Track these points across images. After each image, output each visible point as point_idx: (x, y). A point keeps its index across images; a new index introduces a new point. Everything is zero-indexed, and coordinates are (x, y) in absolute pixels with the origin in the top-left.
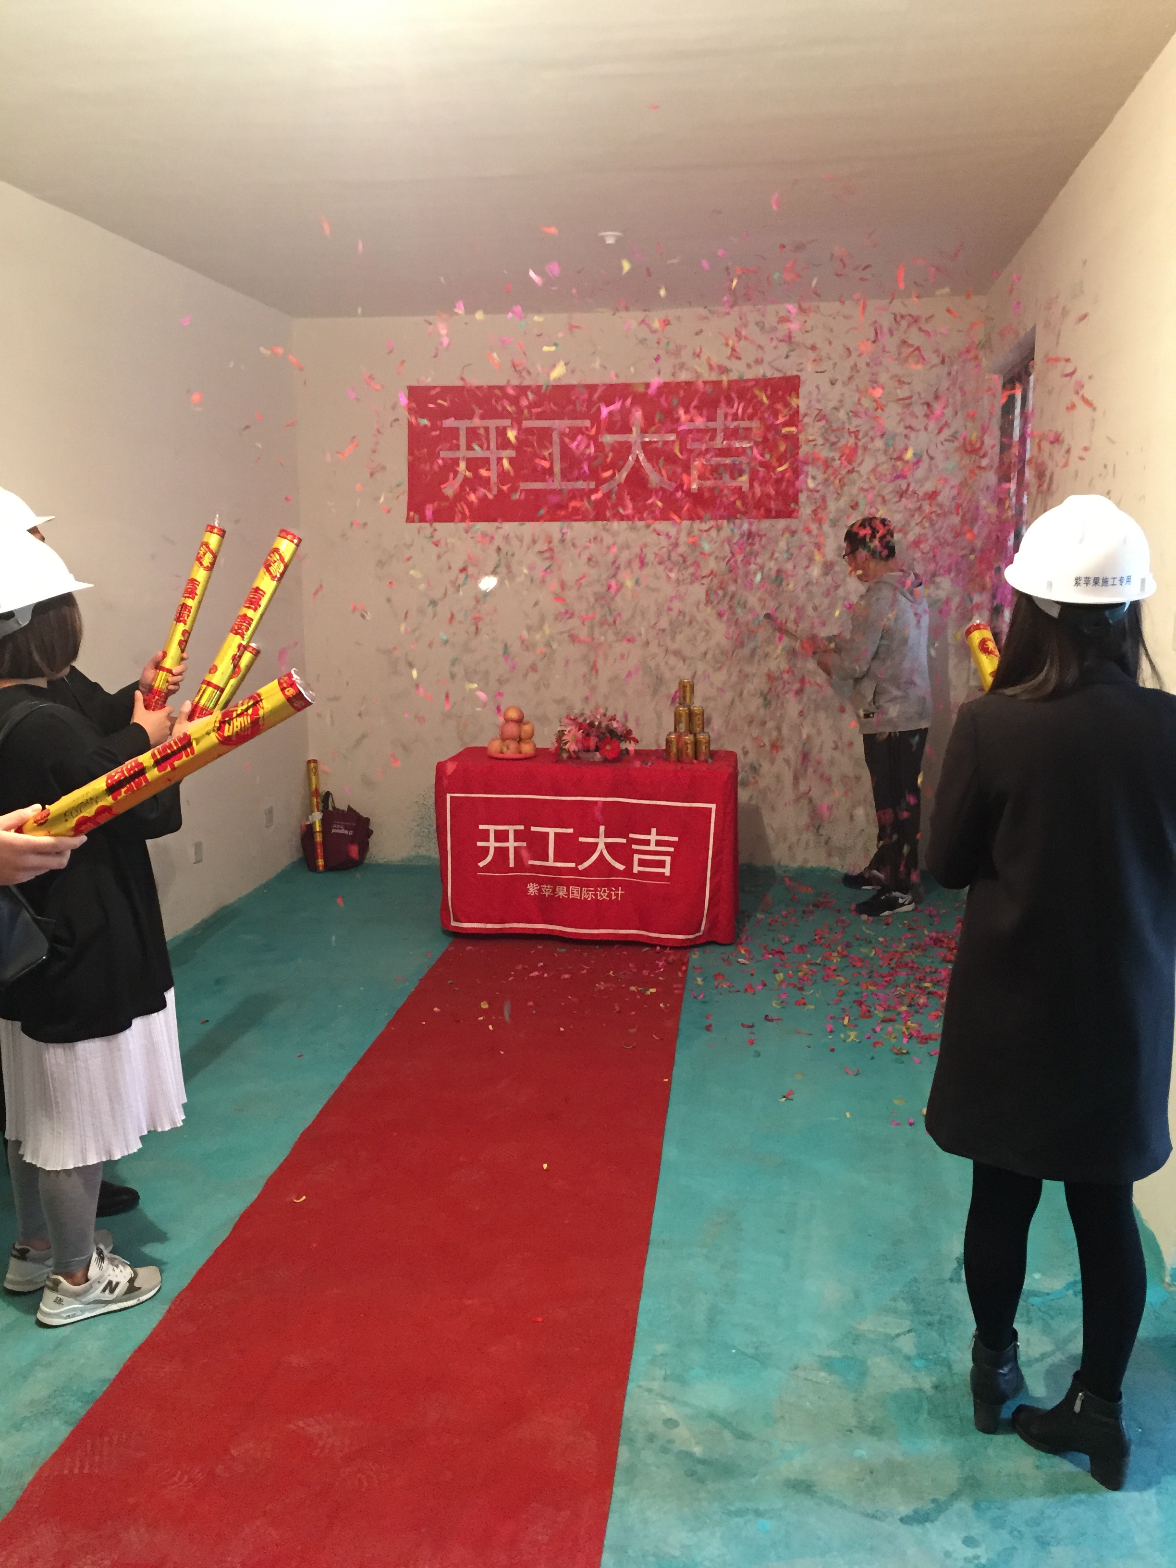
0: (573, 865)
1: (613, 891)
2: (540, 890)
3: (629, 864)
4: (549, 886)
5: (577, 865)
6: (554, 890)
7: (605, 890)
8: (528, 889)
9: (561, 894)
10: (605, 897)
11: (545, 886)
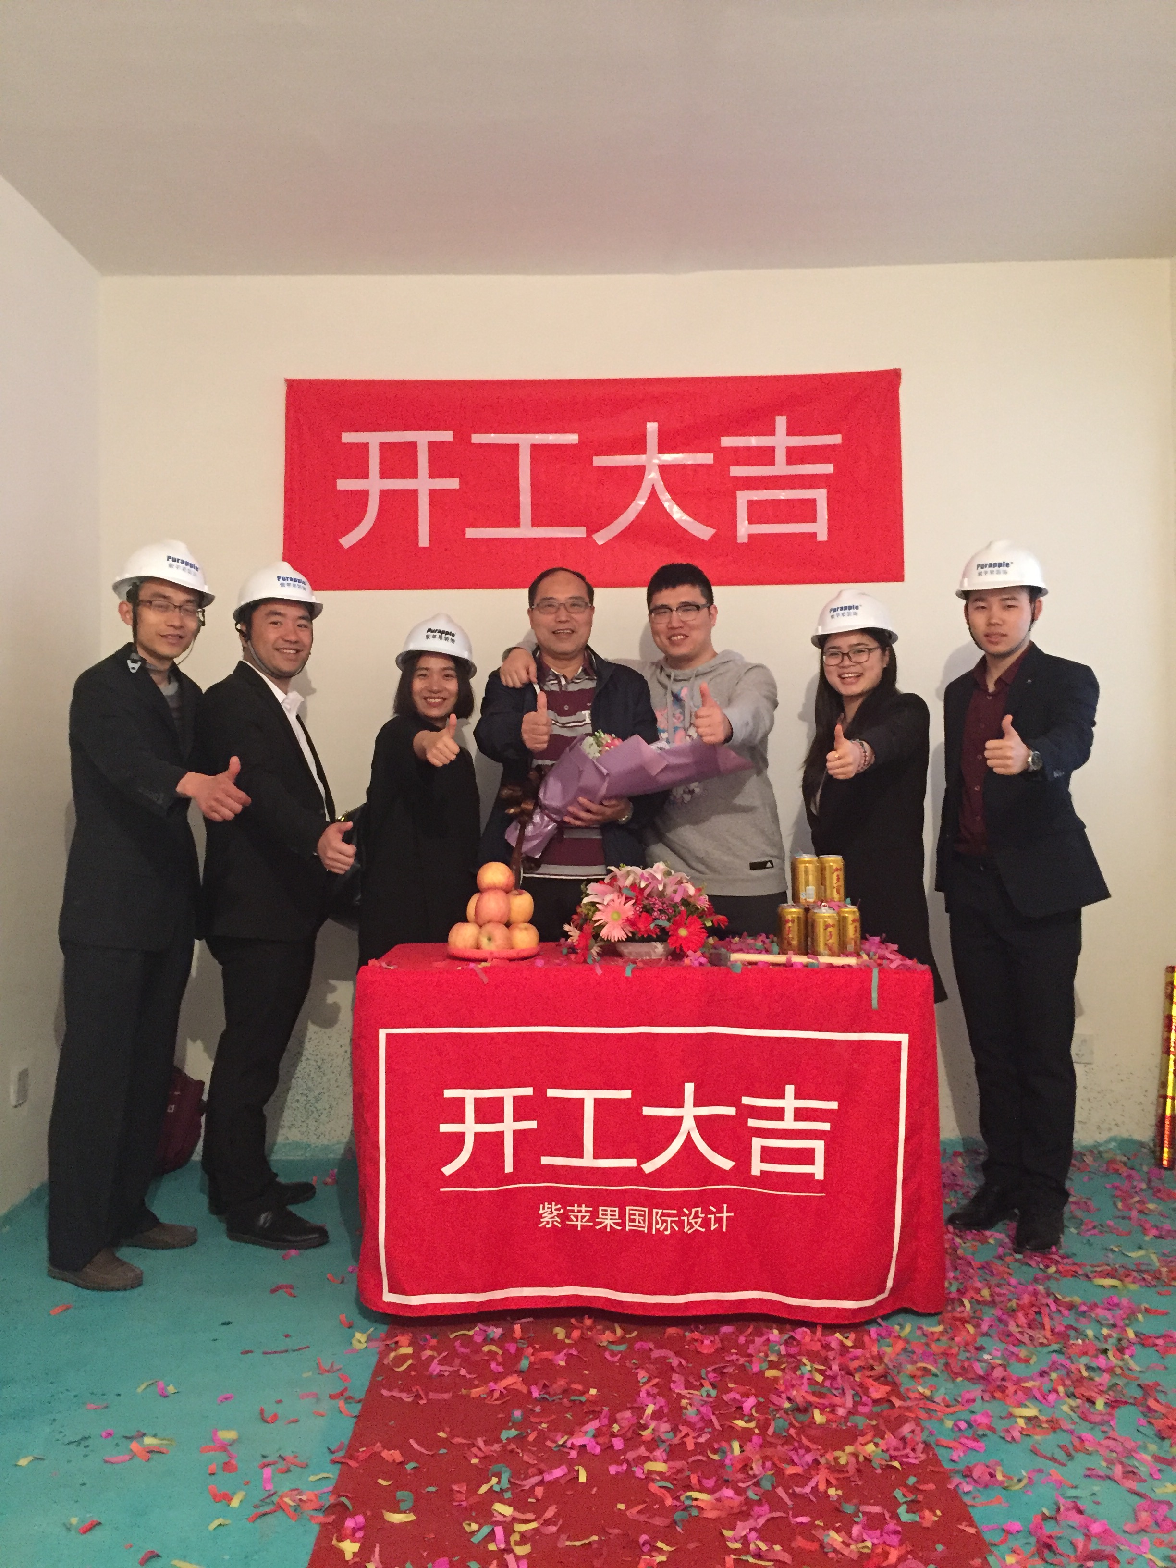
0: (631, 1163)
1: (713, 1213)
2: (564, 1217)
3: (743, 1158)
4: (583, 1208)
5: (639, 1163)
6: (594, 1215)
7: (697, 1212)
8: (541, 1216)
9: (608, 1222)
10: (696, 1227)
11: (576, 1208)
